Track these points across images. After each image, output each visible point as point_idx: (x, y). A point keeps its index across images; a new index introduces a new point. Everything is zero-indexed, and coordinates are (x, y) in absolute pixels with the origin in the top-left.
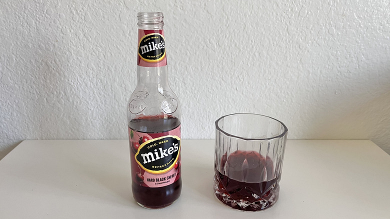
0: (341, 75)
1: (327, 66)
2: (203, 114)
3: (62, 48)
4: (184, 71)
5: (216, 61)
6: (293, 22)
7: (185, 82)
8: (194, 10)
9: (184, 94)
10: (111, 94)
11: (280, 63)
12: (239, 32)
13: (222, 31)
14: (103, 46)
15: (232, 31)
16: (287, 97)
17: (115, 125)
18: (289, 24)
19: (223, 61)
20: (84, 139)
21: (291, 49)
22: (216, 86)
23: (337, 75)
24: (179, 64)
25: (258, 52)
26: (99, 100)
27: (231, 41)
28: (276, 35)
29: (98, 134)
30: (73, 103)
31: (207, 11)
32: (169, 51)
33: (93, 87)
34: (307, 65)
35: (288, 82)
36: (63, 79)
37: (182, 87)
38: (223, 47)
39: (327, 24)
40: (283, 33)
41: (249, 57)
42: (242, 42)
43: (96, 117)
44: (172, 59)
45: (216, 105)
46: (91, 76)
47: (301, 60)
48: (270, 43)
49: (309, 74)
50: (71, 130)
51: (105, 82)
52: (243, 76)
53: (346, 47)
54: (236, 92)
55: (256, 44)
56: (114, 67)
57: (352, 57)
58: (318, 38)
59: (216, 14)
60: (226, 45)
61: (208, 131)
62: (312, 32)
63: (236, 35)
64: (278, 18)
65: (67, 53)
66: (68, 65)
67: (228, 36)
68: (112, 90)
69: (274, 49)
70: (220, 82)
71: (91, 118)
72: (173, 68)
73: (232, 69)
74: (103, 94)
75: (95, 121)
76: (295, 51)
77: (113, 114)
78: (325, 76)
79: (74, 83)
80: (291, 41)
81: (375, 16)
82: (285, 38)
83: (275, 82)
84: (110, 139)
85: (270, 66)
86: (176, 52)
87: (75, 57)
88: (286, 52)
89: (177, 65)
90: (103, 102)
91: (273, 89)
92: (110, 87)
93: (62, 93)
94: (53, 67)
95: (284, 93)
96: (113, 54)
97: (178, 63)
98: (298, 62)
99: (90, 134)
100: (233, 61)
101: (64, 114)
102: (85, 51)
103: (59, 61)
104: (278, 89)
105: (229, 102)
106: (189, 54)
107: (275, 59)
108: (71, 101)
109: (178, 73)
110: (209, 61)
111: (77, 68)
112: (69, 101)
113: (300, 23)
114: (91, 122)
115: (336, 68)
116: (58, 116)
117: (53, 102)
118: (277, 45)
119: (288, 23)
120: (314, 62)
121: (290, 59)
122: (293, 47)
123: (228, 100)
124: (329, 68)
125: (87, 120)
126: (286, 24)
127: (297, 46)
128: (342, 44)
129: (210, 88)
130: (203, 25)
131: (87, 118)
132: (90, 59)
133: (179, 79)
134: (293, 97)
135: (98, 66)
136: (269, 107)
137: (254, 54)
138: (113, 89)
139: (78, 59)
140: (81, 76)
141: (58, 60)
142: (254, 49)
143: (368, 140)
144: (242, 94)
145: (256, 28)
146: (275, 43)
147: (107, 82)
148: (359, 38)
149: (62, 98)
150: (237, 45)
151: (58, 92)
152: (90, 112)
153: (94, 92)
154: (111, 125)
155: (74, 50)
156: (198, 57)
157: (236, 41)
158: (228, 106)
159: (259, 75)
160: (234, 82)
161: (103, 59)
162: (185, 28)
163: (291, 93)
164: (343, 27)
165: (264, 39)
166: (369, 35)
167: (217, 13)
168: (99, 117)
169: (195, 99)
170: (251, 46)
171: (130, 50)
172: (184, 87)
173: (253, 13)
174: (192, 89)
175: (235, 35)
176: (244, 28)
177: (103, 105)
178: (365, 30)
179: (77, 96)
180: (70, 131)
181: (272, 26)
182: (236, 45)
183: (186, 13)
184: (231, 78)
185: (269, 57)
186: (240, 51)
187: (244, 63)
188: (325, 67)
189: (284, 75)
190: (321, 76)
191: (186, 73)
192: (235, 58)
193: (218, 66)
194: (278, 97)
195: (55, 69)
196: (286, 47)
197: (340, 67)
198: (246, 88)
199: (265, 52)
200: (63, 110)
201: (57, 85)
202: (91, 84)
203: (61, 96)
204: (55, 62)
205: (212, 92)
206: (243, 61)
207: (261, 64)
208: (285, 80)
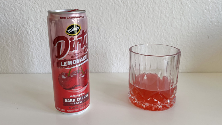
0: (212, 24)
1: (202, 18)
2: (113, 54)
3: (10, 5)
4: (99, 22)
7: (100, 30)
9: (99, 39)
11: (168, 15)
14: (40, 3)
16: (173, 40)
17: (49, 63)
19: (126, 14)
20: (26, 73)
21: (176, 5)
22: (122, 33)
23: (210, 24)
24: (95, 16)
25: (152, 7)
26: (37, 44)
29: (36, 69)
30: (18, 46)
32: (88, 7)
33: (32, 34)
34: (187, 17)
35: (174, 30)
36: (10, 28)
37: (97, 34)
38: (126, 3)
41: (146, 11)
43: (35, 57)
44: (89, 12)
45: (122, 47)
46: (31, 26)
47: (183, 13)
49: (189, 23)
50: (17, 66)
51: (41, 30)
52: (141, 25)
53: (215, 3)
54: (136, 37)
55: (150, 2)
57: (220, 11)
60: (129, 2)
61: (117, 67)
65: (13, 9)
66: (14, 18)
69: (163, 5)
70: (125, 30)
71: (31, 57)
72: (90, 19)
73: (133, 20)
74: (40, 39)
75: (34, 60)
76: (178, 7)
77: (47, 54)
78: (201, 25)
79: (18, 32)
83: (165, 30)
85: (161, 18)
86: (93, 8)
87: (19, 12)
88: (172, 7)
89: (94, 17)
90: (40, 45)
91: (163, 35)
92: (45, 34)
93: (10, 38)
94: (3, 19)
95: (171, 38)
97: (94, 16)
98: (181, 15)
99: (30, 69)
100: (134, 14)
101: (11, 55)
102: (27, 8)
103: (8, 15)
104: (167, 35)
106: (101, 9)
107: (164, 13)
108: (16, 44)
109: (94, 23)
110: (117, 14)
111: (21, 20)
112: (15, 45)
114: (32, 61)
115: (209, 19)
116: (7, 56)
117: (3, 45)
118: (165, 2)
120: (192, 14)
121: (175, 13)
122: (177, 4)
125: (28, 59)
127: (180, 3)
128: (212, 1)
129: (117, 35)
131: (28, 57)
132: (30, 13)
133: (95, 28)
134: (178, 40)
135: (36, 19)
137: (149, 9)
139: (21, 13)
140: (23, 26)
141: (6, 14)
142: (149, 6)
144: (141, 38)
147: (42, 30)
149: (10, 42)
150: (137, 3)
151: (7, 38)
153: (33, 38)
154: (46, 63)
155: (18, 7)
156: (109, 12)
159: (153, 25)
160: (135, 30)
161: (40, 13)
163: (176, 38)
168: (37, 57)
169: (107, 43)
170: (147, 3)
171: (59, 6)
172: (98, 34)
174: (104, 35)
177: (40, 48)
179: (21, 41)
180: (16, 68)
182: (136, 2)
184: (133, 26)
185: (160, 11)
186: (139, 6)
187: (142, 16)
188: (200, 18)
189: (171, 24)
190: (198, 25)
191: (100, 23)
192: (135, 12)
193: (123, 18)
194: (167, 41)
195: (4, 21)
196: (172, 4)
197: (211, 18)
198: (144, 34)
199: (157, 8)
200: (10, 51)
201: (6, 33)
202: (31, 32)
203: (9, 41)
204: (5, 15)
205: (119, 38)
206: (141, 14)
207: (154, 16)
208: (172, 28)
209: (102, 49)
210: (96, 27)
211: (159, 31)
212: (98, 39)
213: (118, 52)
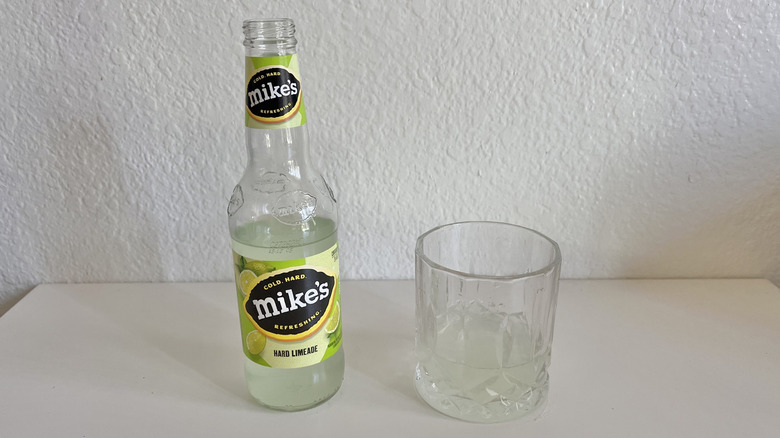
0: (701, 140)
1: (671, 123)
3: (113, 94)
4: (367, 138)
5: (433, 116)
6: (596, 31)
7: (370, 160)
8: (385, 8)
9: (368, 185)
10: (215, 188)
11: (569, 118)
12: (482, 53)
13: (444, 52)
14: (198, 87)
15: (465, 52)
16: (585, 188)
17: (226, 252)
18: (586, 36)
19: (448, 115)
20: (162, 282)
21: (593, 87)
22: (435, 168)
23: (693, 141)
24: (356, 122)
25: (522, 94)
26: (191, 201)
27: (464, 73)
28: (559, 59)
29: (191, 270)
30: (138, 206)
31: (413, 11)
32: (335, 96)
33: (177, 173)
34: (626, 121)
35: (587, 159)
36: (115, 157)
37: (363, 171)
38: (448, 85)
39: (669, 34)
40: (574, 55)
41: (504, 106)
42: (488, 75)
43: (185, 236)
44: (340, 112)
46: (174, 150)
47: (614, 111)
48: (547, 74)
49: (632, 139)
50: (136, 263)
51: (203, 162)
52: (491, 146)
53: (710, 81)
54: (476, 180)
55: (518, 78)
56: (220, 130)
57: (725, 104)
58: (651, 63)
59: (431, 16)
60: (454, 81)
62: (637, 51)
63: (475, 59)
64: (563, 24)
65: (124, 103)
66: (125, 128)
67: (457, 62)
68: (217, 179)
69: (555, 88)
70: (443, 160)
71: (174, 236)
72: (343, 131)
73: (467, 131)
74: (199, 186)
75: (185, 244)
76: (601, 92)
77: (220, 230)
78: (666, 143)
79: (138, 166)
80: (592, 72)
81: (771, 15)
82: (578, 64)
83: (561, 159)
84: (216, 281)
85: (549, 125)
86: (350, 98)
87: (139, 112)
88: (582, 94)
89: (353, 126)
90: (200, 203)
91: (556, 172)
92: (213, 171)
93: (115, 185)
94: (94, 133)
95: (579, 181)
96: (218, 104)
97: (354, 121)
98: (609, 114)
100: (470, 114)
101: (119, 231)
102: (161, 100)
103: (108, 120)
104: (567, 174)
105: (463, 201)
106: (375, 101)
107: (559, 109)
108: (133, 202)
109: (353, 141)
110: (419, 114)
111: (144, 133)
112: (129, 203)
113: (609, 32)
115: (690, 125)
116: (107, 235)
117: (96, 204)
118: (562, 79)
119: (584, 34)
120: (642, 114)
121: (590, 109)
122: (596, 84)
123: (461, 197)
124: (676, 126)
125: (166, 242)
126: (580, 34)
127: (604, 82)
128: (701, 76)
129: (422, 173)
130: (405, 40)
131: (167, 237)
132: (170, 115)
133: (356, 154)
134: (599, 188)
135: (188, 130)
136: (548, 211)
137: (514, 99)
138: (219, 177)
139: (145, 114)
140: (152, 152)
141: (104, 119)
142: (514, 91)
143: (762, 277)
144: (491, 183)
145: (516, 45)
146: (558, 75)
147: (206, 162)
148: (738, 62)
149: (114, 196)
150: (478, 81)
151: (106, 184)
152: (173, 225)
153: (180, 184)
154: (217, 252)
155: (136, 97)
156: (397, 108)
157: (474, 72)
158: (461, 210)
159: (526, 145)
160: (473, 159)
161: (198, 113)
162: (368, 46)
163: (595, 181)
164: (703, 39)
165: (534, 67)
166: (759, 55)
167: (434, 16)
168: (193, 236)
169: (390, 195)
170: (507, 83)
172: (367, 170)
173: (510, 12)
174: (384, 174)
175: (472, 60)
176: (492, 46)
177: (200, 211)
178: (751, 44)
179: (146, 193)
180: (133, 266)
181: (550, 40)
182: (474, 82)
183: (369, 16)
184: (466, 149)
185: (545, 106)
186: (484, 93)
187: (492, 120)
188: (666, 125)
189: (579, 142)
190: (659, 143)
191: (372, 141)
192: (473, 109)
193: (438, 127)
194: (567, 188)
195: (98, 136)
196: (582, 84)
197: (697, 125)
198: (498, 171)
199: (536, 95)
200: (116, 221)
201: (103, 169)
202: (175, 167)
203: (113, 192)
204: (98, 121)
205: (426, 182)
206: (490, 115)
207: (530, 120)
208: (581, 153)
209: (379, 213)
210: (360, 153)
211: (543, 162)
212: (365, 185)
213: (424, 221)
